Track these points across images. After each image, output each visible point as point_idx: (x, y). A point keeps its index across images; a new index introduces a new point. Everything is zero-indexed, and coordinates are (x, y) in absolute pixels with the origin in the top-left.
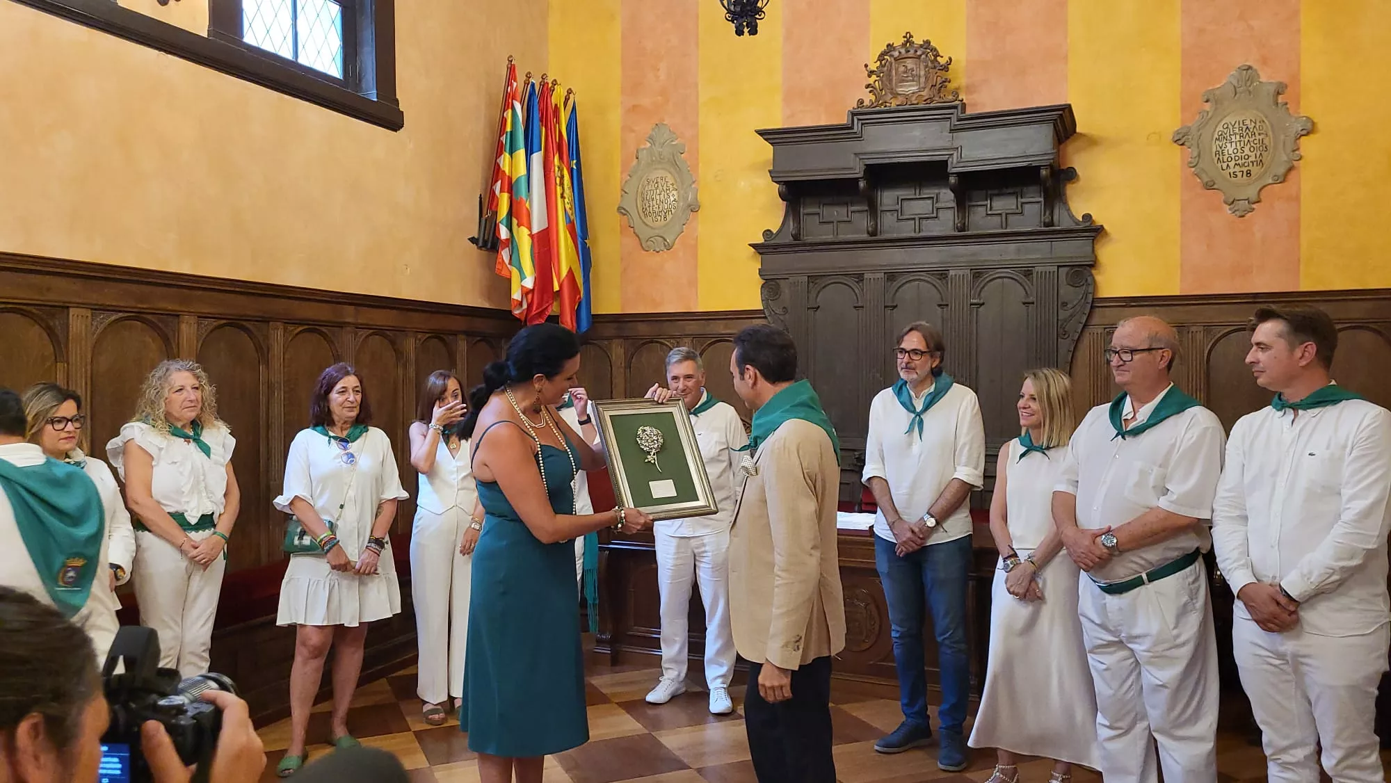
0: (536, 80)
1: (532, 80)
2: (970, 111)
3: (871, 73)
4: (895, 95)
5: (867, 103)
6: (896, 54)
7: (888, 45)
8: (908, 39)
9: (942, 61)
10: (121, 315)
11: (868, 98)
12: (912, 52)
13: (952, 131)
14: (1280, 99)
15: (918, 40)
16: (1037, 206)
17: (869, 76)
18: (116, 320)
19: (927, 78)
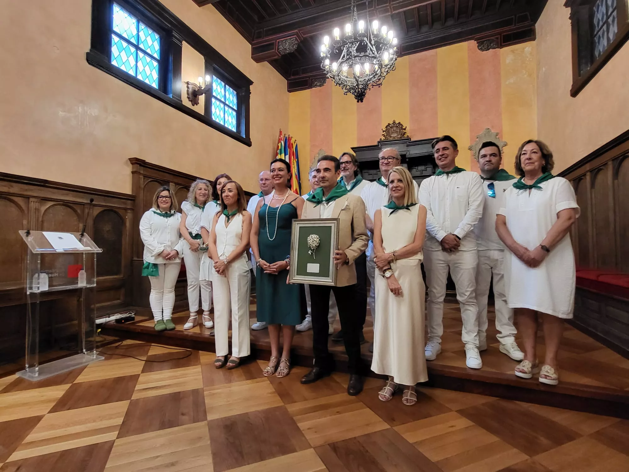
0: (287, 136)
1: (286, 136)
2: (412, 140)
3: (384, 131)
4: (391, 137)
5: (382, 139)
6: (391, 126)
7: (389, 124)
8: (394, 122)
9: (404, 128)
10: (182, 186)
11: (383, 138)
12: (395, 125)
13: (407, 146)
14: (497, 137)
15: (397, 122)
16: (430, 168)
17: (383, 132)
18: (180, 188)
19: (400, 132)
